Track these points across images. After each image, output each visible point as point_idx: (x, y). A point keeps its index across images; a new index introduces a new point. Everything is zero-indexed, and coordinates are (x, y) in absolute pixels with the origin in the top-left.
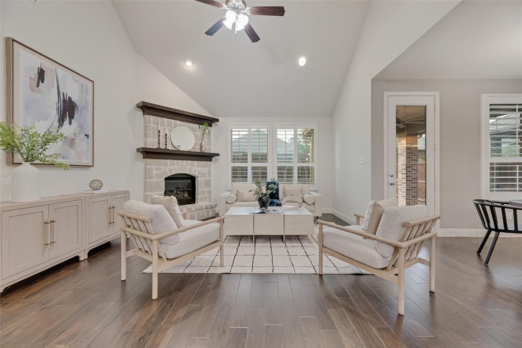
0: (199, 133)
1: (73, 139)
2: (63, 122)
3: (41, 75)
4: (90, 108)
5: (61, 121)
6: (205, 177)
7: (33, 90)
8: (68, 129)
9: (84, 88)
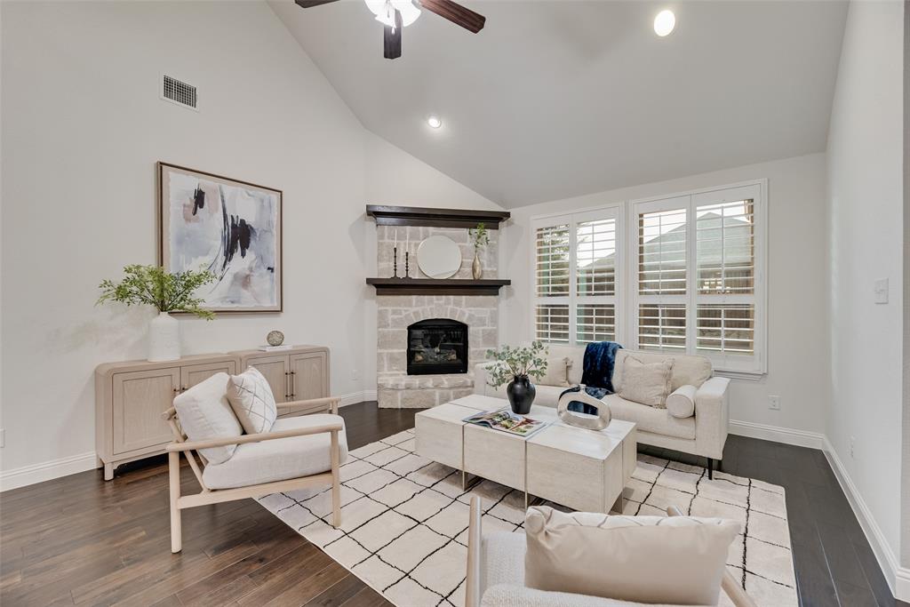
0: (470, 244)
1: (247, 277)
2: (232, 254)
3: (199, 198)
4: (276, 232)
5: (229, 253)
6: (484, 325)
7: (188, 220)
8: (239, 263)
9: (266, 203)
